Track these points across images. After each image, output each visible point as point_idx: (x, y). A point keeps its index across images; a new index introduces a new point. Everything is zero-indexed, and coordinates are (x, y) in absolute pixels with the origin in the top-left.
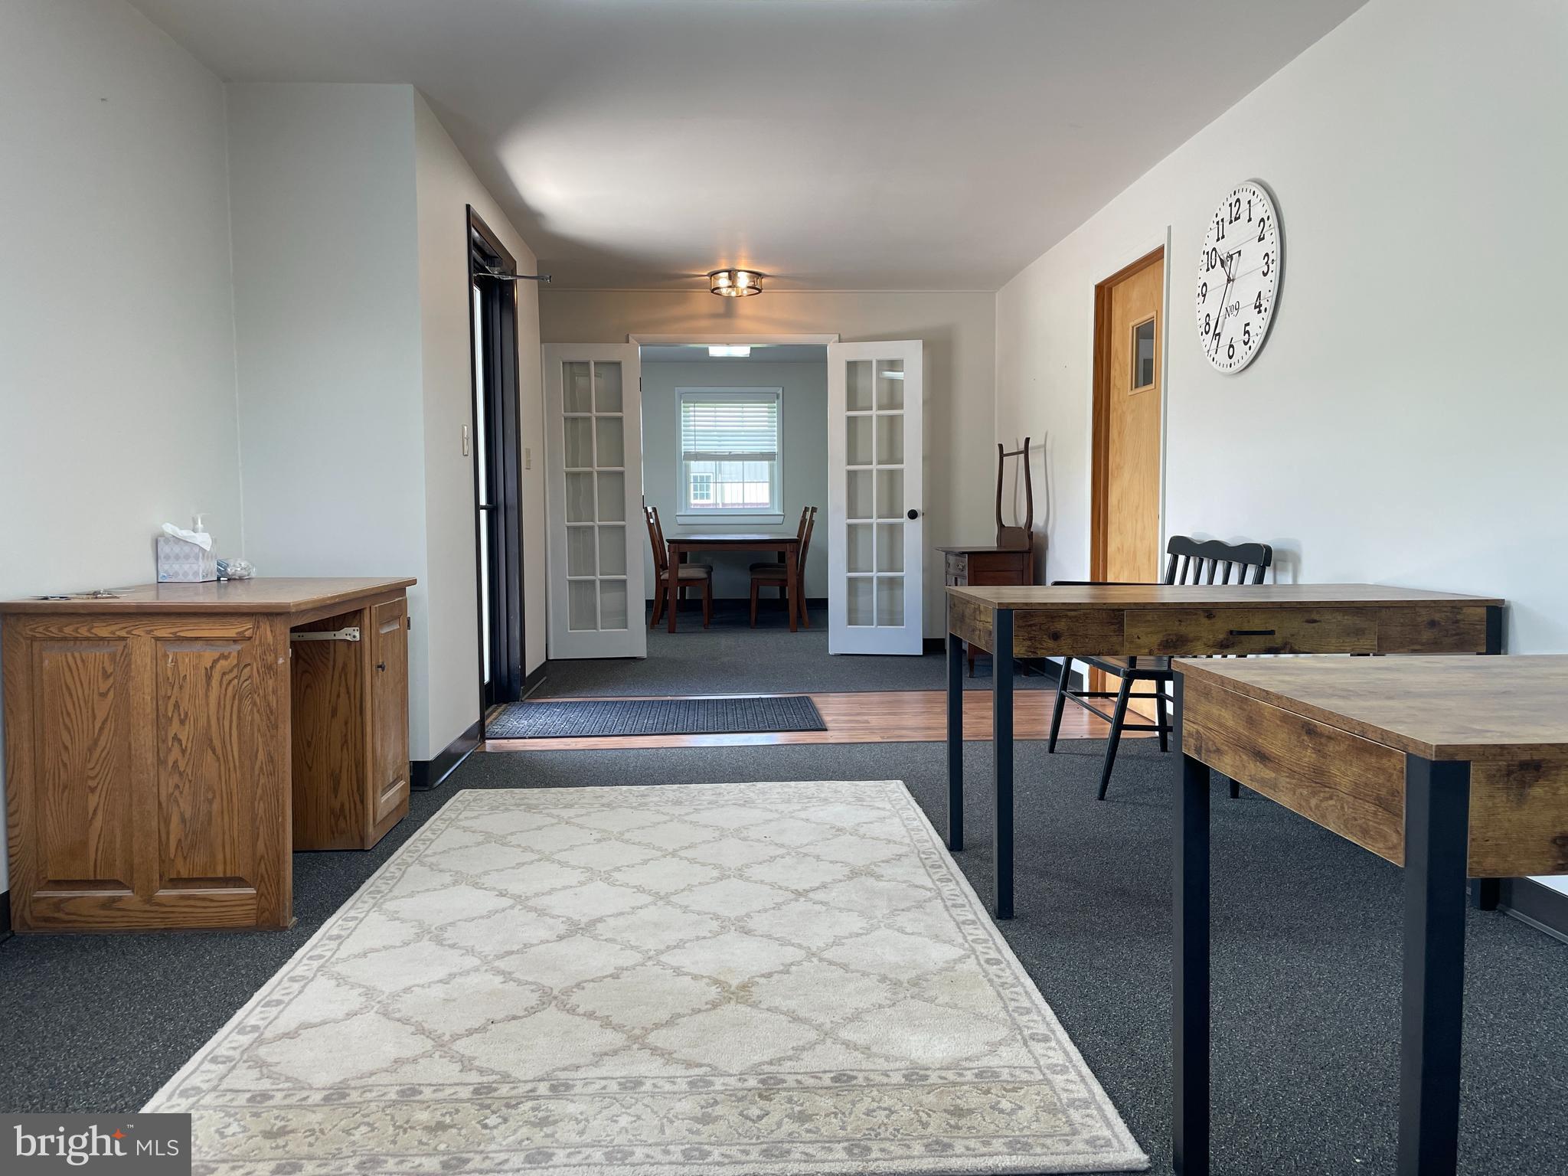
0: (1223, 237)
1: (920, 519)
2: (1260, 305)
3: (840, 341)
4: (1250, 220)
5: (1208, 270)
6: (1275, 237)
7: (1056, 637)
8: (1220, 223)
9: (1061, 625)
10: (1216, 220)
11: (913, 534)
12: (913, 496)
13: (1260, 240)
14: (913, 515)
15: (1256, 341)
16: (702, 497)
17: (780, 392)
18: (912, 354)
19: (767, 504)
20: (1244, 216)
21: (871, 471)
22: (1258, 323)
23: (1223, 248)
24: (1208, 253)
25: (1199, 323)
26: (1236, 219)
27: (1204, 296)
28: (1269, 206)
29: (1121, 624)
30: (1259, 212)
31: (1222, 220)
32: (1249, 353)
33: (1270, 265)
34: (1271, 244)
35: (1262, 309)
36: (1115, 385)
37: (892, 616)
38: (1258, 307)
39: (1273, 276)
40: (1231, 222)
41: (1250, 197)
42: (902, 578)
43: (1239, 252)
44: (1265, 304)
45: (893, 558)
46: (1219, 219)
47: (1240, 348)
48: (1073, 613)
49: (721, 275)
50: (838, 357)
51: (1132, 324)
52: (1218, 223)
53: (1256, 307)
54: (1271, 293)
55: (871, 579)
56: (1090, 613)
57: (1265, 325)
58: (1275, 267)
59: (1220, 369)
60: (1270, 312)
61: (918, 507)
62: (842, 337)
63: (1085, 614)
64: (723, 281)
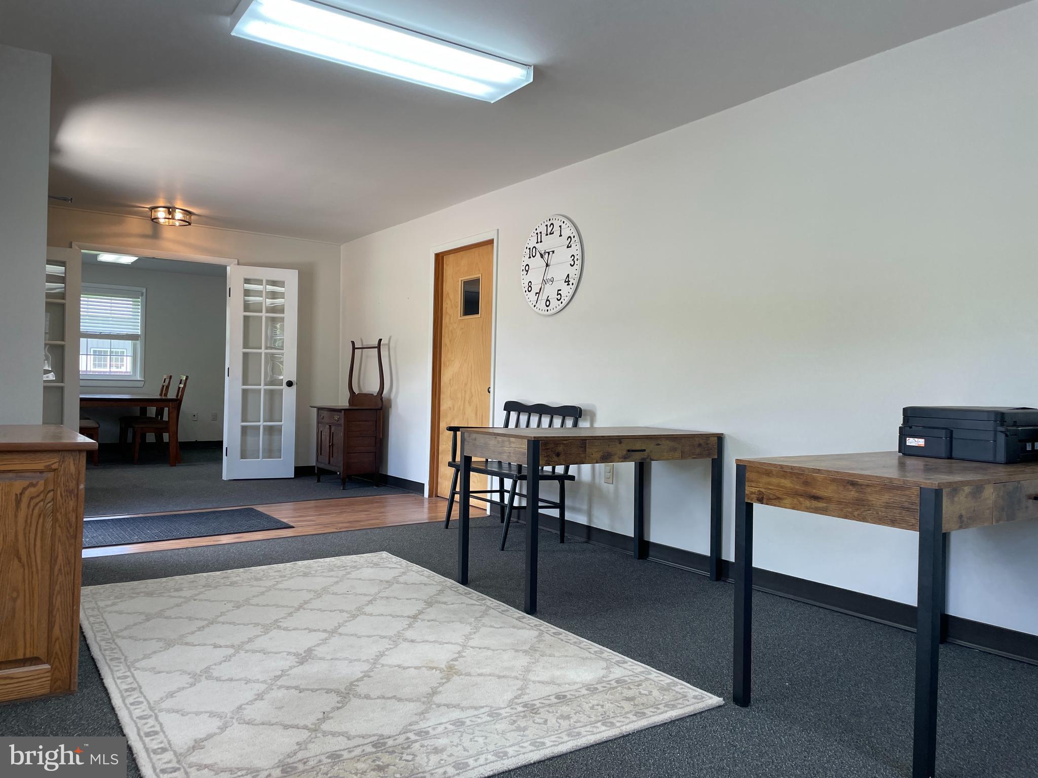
0: (541, 242)
1: (294, 387)
2: (569, 281)
3: (238, 264)
4: (561, 236)
5: (530, 257)
6: (579, 247)
7: (558, 455)
8: (539, 234)
9: (560, 449)
10: (536, 232)
11: (289, 396)
12: (289, 371)
13: (568, 247)
14: (290, 384)
15: (565, 300)
16: (100, 366)
17: (144, 291)
18: (291, 278)
19: (130, 373)
20: (557, 233)
21: (261, 354)
22: (567, 291)
23: (541, 247)
24: (530, 249)
25: (523, 285)
26: (550, 234)
27: (527, 271)
28: (573, 230)
29: (585, 447)
30: (567, 232)
31: (541, 233)
32: (561, 305)
33: (576, 261)
34: (575, 249)
35: (570, 283)
36: (447, 313)
37: (272, 452)
38: (568, 282)
39: (577, 267)
40: (547, 235)
41: (561, 224)
42: (281, 426)
43: (553, 252)
44: (572, 281)
45: (273, 411)
46: (538, 231)
47: (554, 303)
48: (565, 442)
49: (159, 209)
50: (235, 275)
51: (460, 279)
52: (537, 234)
53: (565, 282)
54: (576, 276)
55: (259, 427)
56: (572, 442)
57: (572, 292)
58: (578, 263)
59: (540, 312)
60: (575, 285)
61: (293, 378)
62: (241, 261)
63: (571, 442)
64: (161, 214)
